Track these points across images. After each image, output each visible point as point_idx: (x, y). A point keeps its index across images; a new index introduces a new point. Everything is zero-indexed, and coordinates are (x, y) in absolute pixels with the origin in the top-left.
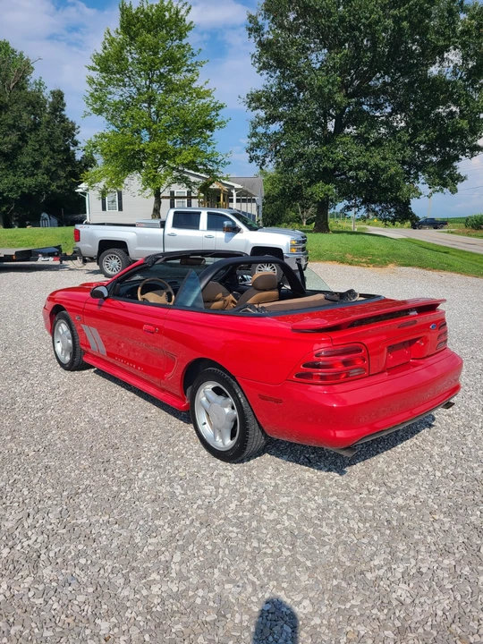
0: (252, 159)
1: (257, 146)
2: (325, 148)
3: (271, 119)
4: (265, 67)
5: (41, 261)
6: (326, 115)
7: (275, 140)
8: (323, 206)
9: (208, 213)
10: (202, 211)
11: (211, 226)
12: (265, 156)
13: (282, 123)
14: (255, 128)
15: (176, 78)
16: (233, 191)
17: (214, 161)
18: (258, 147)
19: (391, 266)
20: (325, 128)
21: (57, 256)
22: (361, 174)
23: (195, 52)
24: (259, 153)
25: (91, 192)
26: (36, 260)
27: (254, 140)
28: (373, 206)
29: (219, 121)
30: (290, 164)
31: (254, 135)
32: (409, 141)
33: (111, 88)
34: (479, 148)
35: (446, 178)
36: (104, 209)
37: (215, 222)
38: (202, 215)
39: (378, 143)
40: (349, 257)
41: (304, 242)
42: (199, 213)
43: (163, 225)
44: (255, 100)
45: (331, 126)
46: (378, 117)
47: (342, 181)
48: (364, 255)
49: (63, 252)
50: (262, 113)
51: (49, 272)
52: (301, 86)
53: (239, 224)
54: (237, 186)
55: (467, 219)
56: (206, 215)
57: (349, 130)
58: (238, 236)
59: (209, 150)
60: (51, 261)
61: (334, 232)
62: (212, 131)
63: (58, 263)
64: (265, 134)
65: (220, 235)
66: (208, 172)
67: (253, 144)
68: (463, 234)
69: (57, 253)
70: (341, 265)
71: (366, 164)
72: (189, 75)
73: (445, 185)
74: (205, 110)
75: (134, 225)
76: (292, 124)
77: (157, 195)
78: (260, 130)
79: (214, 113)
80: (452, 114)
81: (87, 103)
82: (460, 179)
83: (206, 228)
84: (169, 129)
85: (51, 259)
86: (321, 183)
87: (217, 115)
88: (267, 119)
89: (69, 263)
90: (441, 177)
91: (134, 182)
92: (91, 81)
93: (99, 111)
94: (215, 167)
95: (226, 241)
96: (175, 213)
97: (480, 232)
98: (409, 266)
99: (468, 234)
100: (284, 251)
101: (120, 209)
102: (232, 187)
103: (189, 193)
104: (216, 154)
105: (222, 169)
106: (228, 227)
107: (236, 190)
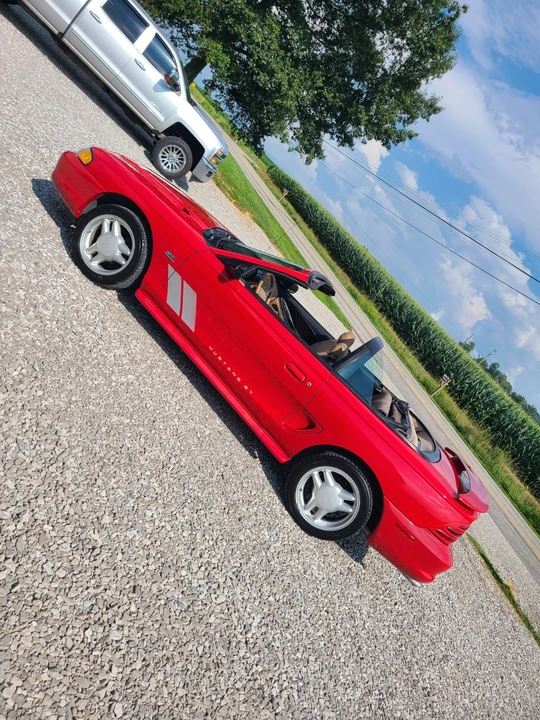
9: (157, 36)
10: (151, 26)
11: (150, 55)
19: (248, 213)
34: (351, 144)
38: (148, 30)
42: (146, 25)
53: (181, 82)
56: (153, 35)
58: (170, 95)
65: (154, 76)
68: (262, 178)
73: (307, 151)
82: (321, 155)
86: (220, 46)
95: (155, 89)
97: (277, 190)
98: (261, 226)
99: (266, 181)
100: (205, 155)
106: (172, 79)
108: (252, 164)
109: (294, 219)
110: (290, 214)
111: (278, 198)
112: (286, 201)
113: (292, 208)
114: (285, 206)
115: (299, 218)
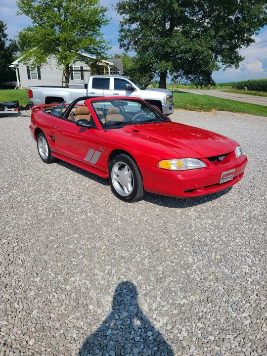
0: (121, 46)
1: (125, 37)
2: (166, 39)
3: (132, 20)
5: (6, 111)
6: (164, 18)
7: (136, 33)
8: (163, 76)
9: (115, 79)
11: (117, 87)
12: (129, 44)
13: (138, 23)
14: (122, 26)
16: (109, 67)
17: (101, 47)
18: (125, 39)
19: (213, 110)
20: (164, 27)
21: (16, 107)
22: (188, 55)
24: (126, 42)
26: (3, 110)
27: (123, 34)
28: (190, 76)
29: (104, 20)
30: (145, 49)
31: (122, 30)
32: (214, 36)
34: (253, 41)
35: (233, 59)
36: (29, 78)
38: (110, 80)
39: (197, 36)
40: (188, 106)
41: (172, 97)
43: (86, 86)
44: (122, 8)
45: (168, 26)
46: (195, 20)
48: (196, 104)
49: (20, 105)
51: (12, 118)
54: (111, 64)
55: (234, 83)
56: (113, 80)
57: (178, 28)
58: (134, 93)
59: (98, 39)
60: (13, 111)
62: (100, 27)
63: (17, 112)
64: (129, 30)
65: (123, 92)
66: (98, 54)
67: (122, 36)
68: (232, 92)
69: (16, 106)
70: (185, 110)
71: (190, 49)
73: (233, 63)
74: (95, 12)
76: (145, 23)
77: (68, 68)
78: (126, 27)
79: (101, 15)
80: (238, 18)
81: (19, 6)
82: (241, 59)
83: (113, 88)
84: (73, 26)
85: (13, 109)
86: (164, 62)
87: (103, 16)
88: (130, 20)
89: (24, 112)
90: (230, 58)
93: (27, 13)
94: (103, 51)
96: (93, 79)
97: (242, 91)
98: (223, 110)
99: (235, 92)
100: (162, 103)
101: (40, 78)
102: (108, 64)
103: (82, 68)
104: (104, 41)
105: (106, 52)
106: (129, 87)
107: (110, 66)
108: (224, 91)
109: (259, 95)
110: (255, 95)
111: (245, 93)
112: (249, 92)
113: (255, 92)
114: (250, 94)
115: (261, 93)
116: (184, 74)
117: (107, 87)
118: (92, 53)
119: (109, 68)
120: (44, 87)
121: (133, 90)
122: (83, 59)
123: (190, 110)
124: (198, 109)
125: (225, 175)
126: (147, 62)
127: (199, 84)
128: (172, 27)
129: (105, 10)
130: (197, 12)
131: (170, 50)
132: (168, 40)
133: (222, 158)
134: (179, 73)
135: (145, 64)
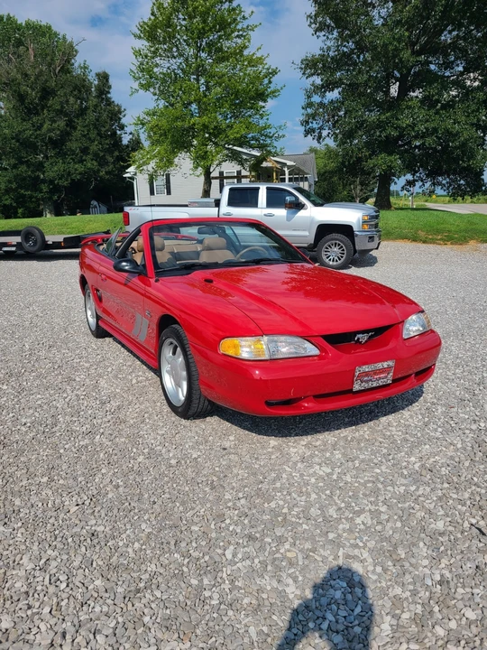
0: (308, 132)
1: (313, 116)
2: (388, 114)
3: (328, 86)
4: (322, 27)
6: (388, 78)
7: (334, 107)
8: (386, 180)
9: (268, 188)
10: (261, 187)
11: (270, 204)
12: (322, 128)
13: (340, 89)
14: (309, 97)
15: (226, 44)
16: (286, 169)
17: (267, 135)
18: (314, 119)
20: (387, 92)
22: (429, 141)
23: (247, 16)
24: (315, 125)
25: (139, 176)
27: (309, 111)
28: (440, 178)
29: (272, 89)
30: (349, 135)
31: (310, 105)
33: (157, 60)
36: (152, 193)
37: (275, 199)
38: (260, 191)
39: (449, 105)
40: (422, 234)
41: (377, 217)
42: (258, 189)
43: (217, 203)
44: (311, 65)
45: (394, 90)
46: (449, 77)
47: (406, 151)
48: (438, 232)
50: (318, 80)
52: (361, 48)
53: (302, 199)
54: (289, 163)
56: (265, 190)
57: (415, 94)
58: (302, 213)
59: (262, 123)
61: (396, 209)
62: (265, 101)
64: (321, 105)
65: (281, 212)
66: (261, 147)
67: (308, 115)
70: (414, 243)
71: (435, 130)
72: (239, 41)
74: (257, 78)
75: (186, 206)
76: (352, 90)
77: (207, 174)
78: (316, 99)
79: (266, 81)
81: (134, 77)
83: (265, 205)
84: (219, 102)
86: (383, 155)
87: (270, 82)
88: (323, 87)
91: (184, 161)
92: (137, 53)
93: (146, 87)
94: (269, 141)
95: (289, 219)
96: (231, 189)
100: (355, 229)
101: (169, 193)
102: (285, 164)
103: (239, 172)
104: (269, 127)
105: (275, 144)
106: (291, 203)
107: (289, 167)
116: (428, 176)
117: (254, 204)
118: (252, 147)
119: (287, 172)
120: (154, 206)
121: (299, 206)
122: (235, 157)
123: (424, 242)
124: (439, 240)
125: (367, 374)
126: (351, 157)
127: (457, 194)
128: (403, 91)
129: (274, 73)
130: (452, 62)
131: (395, 133)
132: (392, 117)
133: (363, 338)
134: (418, 174)
135: (349, 162)
